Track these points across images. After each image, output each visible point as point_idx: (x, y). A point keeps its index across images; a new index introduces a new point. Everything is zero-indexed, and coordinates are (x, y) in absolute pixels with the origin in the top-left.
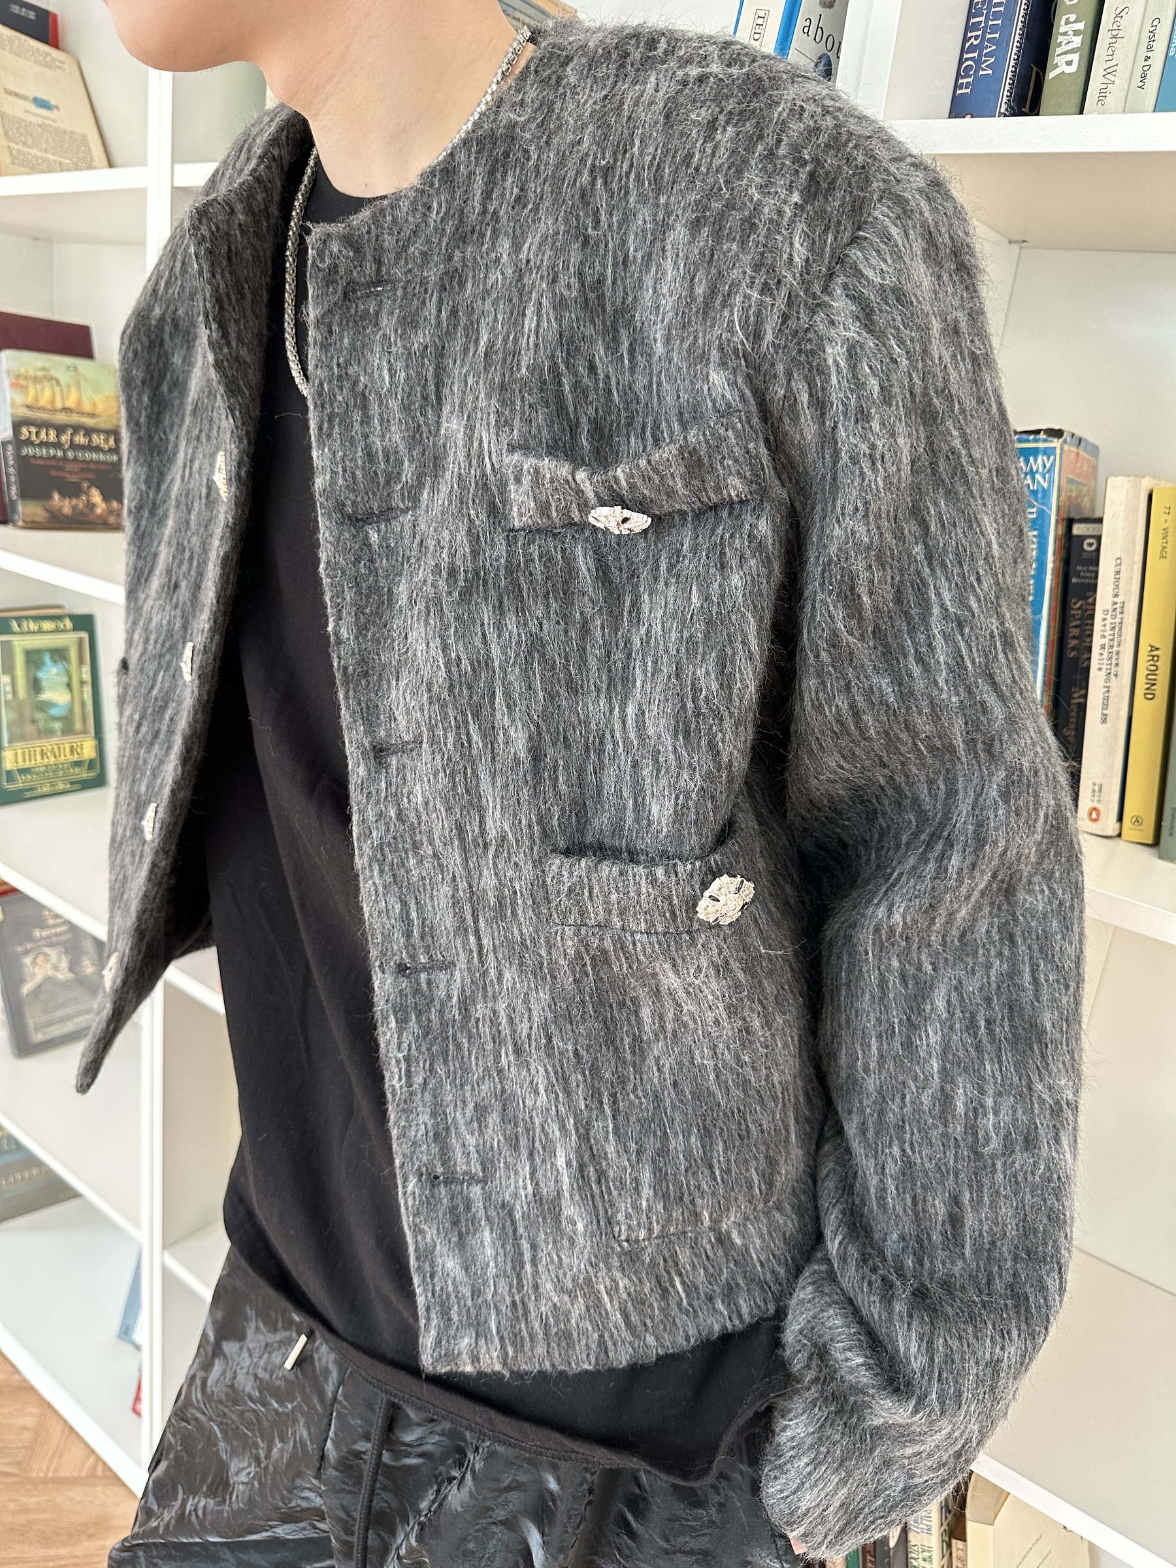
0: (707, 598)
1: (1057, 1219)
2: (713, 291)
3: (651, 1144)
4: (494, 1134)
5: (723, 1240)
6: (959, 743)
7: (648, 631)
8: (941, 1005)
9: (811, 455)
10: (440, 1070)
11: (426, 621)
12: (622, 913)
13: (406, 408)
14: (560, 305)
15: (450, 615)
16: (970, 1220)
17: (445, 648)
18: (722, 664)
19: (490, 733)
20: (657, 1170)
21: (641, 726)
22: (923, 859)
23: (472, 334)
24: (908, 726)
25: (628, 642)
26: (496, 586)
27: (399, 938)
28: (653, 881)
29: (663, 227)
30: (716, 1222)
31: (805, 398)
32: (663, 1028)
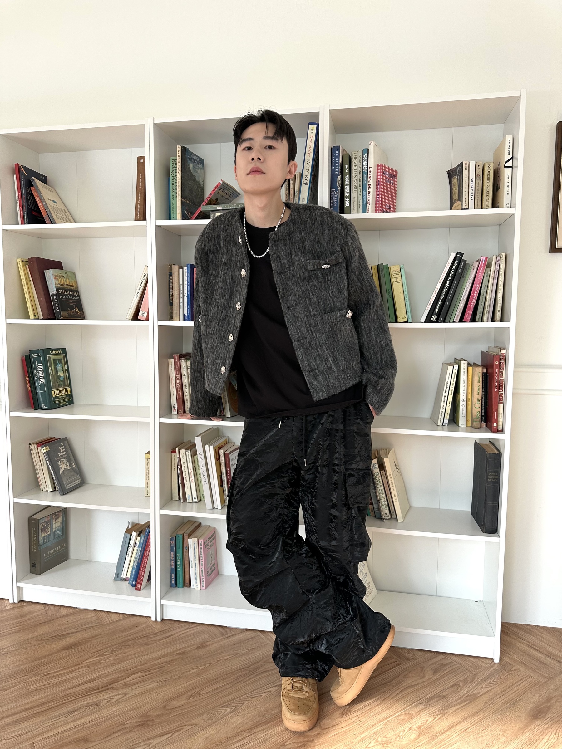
0: (339, 275)
1: (394, 355)
2: (334, 237)
3: (343, 354)
4: (318, 362)
5: (353, 368)
6: (369, 291)
7: (331, 281)
8: (373, 329)
9: (347, 256)
10: (307, 354)
11: (297, 285)
12: (336, 319)
13: (286, 257)
14: (311, 241)
15: (301, 284)
16: (383, 358)
17: (301, 288)
18: (343, 283)
19: (310, 300)
20: (344, 357)
21: (333, 294)
22: (367, 308)
23: (295, 246)
24: (363, 289)
25: (328, 283)
26: (307, 279)
27: (297, 336)
28: (340, 313)
29: (324, 231)
30: (353, 364)
31: (347, 249)
32: (341, 337)
